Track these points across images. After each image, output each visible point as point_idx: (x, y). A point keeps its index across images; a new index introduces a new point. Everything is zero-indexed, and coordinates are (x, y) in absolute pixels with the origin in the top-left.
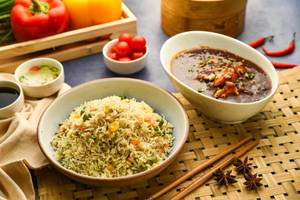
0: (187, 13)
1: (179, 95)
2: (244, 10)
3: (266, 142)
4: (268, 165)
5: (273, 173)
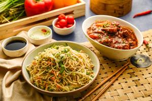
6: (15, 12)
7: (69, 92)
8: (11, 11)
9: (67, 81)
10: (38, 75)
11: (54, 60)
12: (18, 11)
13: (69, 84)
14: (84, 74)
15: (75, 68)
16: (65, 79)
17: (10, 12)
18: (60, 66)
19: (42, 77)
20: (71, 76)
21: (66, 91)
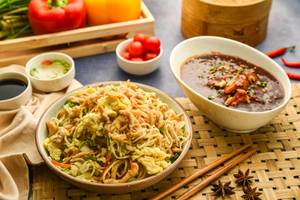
0: (206, 17)
2: (267, 17)
3: (272, 156)
4: (271, 179)
5: (275, 189)
6: (12, 23)
8: (5, 20)
12: (20, 20)
17: (3, 22)
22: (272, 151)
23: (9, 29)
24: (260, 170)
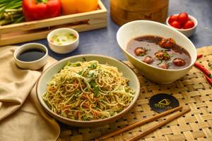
1: (128, 62)
3: (197, 93)
4: (198, 108)
7: (110, 117)
9: (104, 104)
10: (64, 103)
11: (83, 81)
13: (108, 108)
14: (123, 91)
15: (111, 86)
16: (102, 102)
18: (92, 87)
19: (70, 105)
20: (107, 96)
21: (106, 117)
22: (197, 90)
23: (10, 19)
24: (191, 103)
